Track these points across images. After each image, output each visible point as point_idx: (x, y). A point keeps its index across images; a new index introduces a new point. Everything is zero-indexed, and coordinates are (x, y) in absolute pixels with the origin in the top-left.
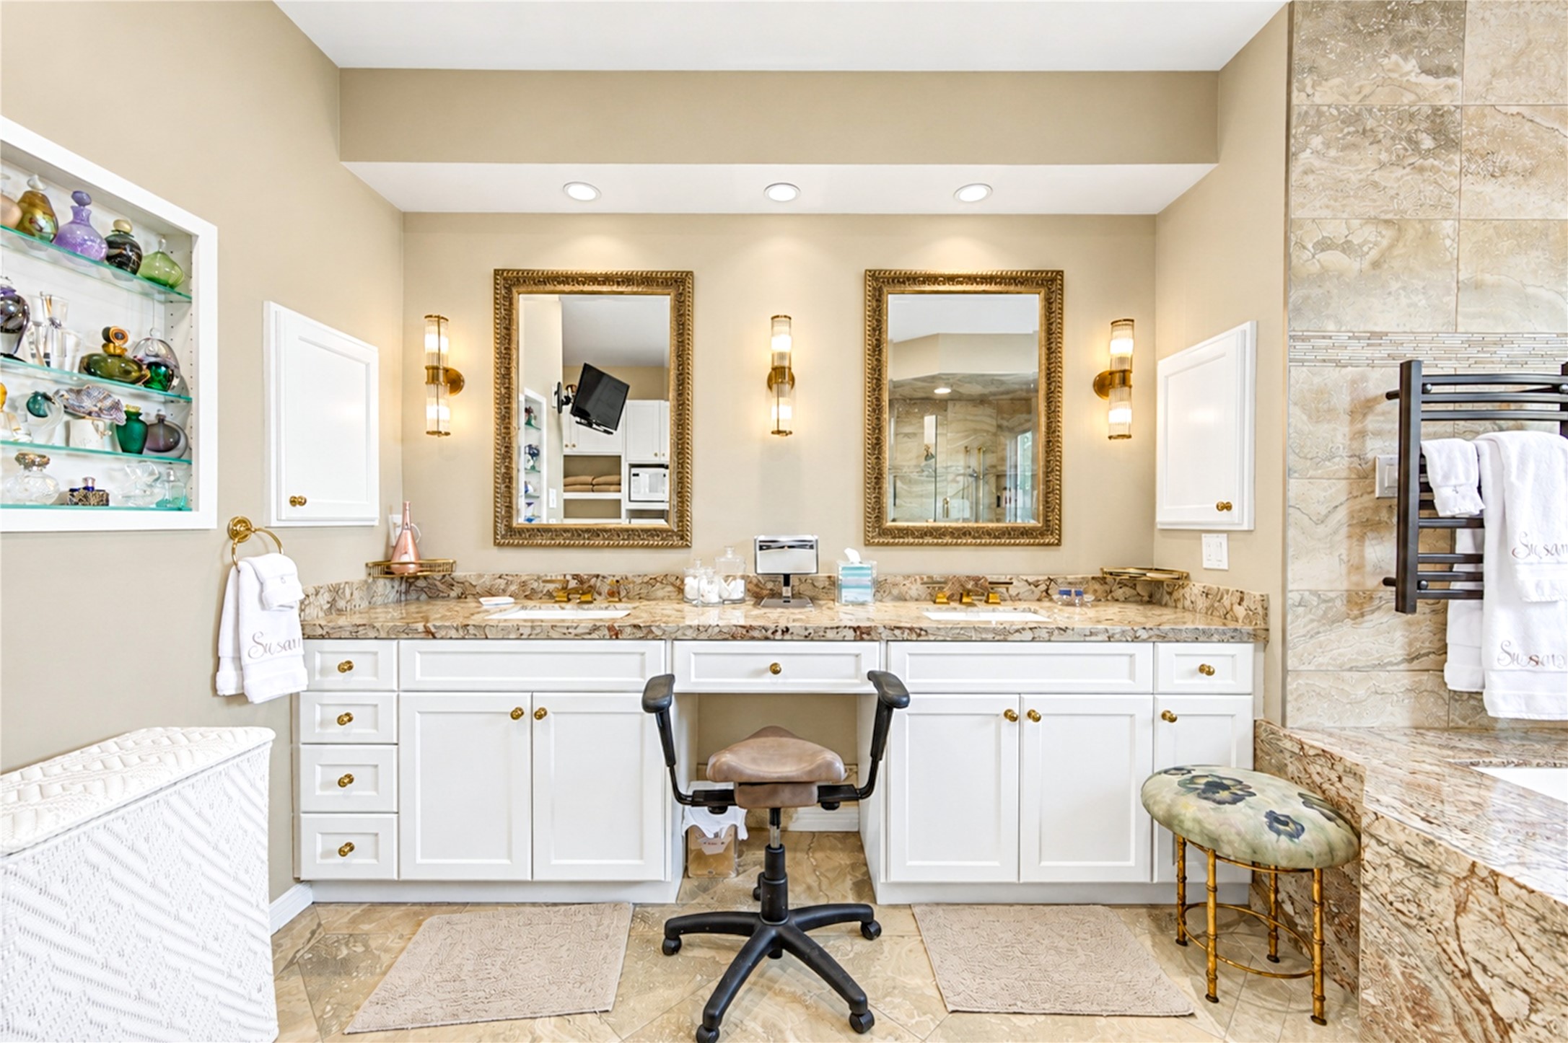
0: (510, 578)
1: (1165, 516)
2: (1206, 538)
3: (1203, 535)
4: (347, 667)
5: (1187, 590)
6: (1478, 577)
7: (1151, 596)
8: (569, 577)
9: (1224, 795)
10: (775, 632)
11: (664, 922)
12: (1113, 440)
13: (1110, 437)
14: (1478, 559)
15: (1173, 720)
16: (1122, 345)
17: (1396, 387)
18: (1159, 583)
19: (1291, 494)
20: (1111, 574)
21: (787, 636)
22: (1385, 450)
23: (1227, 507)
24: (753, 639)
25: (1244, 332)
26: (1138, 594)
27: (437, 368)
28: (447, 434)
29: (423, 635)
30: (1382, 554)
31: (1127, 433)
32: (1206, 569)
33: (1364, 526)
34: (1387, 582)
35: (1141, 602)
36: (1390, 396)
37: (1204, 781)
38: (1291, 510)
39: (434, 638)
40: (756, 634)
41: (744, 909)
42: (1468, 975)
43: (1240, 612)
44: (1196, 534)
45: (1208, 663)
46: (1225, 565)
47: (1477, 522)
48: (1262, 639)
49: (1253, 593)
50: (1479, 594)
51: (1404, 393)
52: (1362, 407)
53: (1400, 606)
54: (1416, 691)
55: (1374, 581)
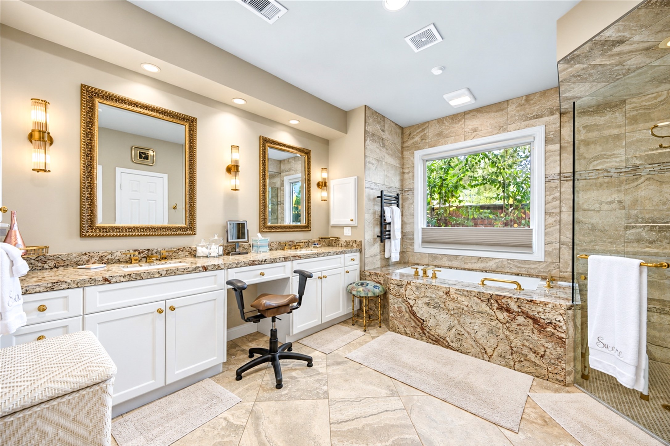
0: (91, 255)
1: (333, 222)
2: (345, 228)
4: (42, 309)
5: (339, 242)
6: (390, 235)
7: (329, 244)
8: (131, 252)
9: (365, 285)
10: (262, 261)
11: (235, 371)
13: (322, 200)
14: (389, 231)
15: (348, 272)
16: (325, 175)
17: (380, 195)
18: (333, 240)
19: (366, 217)
21: (265, 263)
22: (378, 209)
23: (352, 220)
24: (256, 265)
27: (43, 132)
28: (49, 171)
29: (102, 282)
30: (377, 230)
31: (326, 199)
32: (345, 236)
34: (378, 236)
35: (327, 246)
36: (378, 197)
38: (366, 221)
39: (110, 283)
40: (256, 263)
41: (248, 362)
42: (407, 301)
43: (355, 245)
44: (342, 227)
45: (353, 258)
46: (350, 235)
47: (389, 224)
48: (360, 251)
49: (358, 240)
50: (389, 238)
51: (381, 197)
52: (374, 199)
53: (382, 241)
54: (381, 259)
55: (376, 237)
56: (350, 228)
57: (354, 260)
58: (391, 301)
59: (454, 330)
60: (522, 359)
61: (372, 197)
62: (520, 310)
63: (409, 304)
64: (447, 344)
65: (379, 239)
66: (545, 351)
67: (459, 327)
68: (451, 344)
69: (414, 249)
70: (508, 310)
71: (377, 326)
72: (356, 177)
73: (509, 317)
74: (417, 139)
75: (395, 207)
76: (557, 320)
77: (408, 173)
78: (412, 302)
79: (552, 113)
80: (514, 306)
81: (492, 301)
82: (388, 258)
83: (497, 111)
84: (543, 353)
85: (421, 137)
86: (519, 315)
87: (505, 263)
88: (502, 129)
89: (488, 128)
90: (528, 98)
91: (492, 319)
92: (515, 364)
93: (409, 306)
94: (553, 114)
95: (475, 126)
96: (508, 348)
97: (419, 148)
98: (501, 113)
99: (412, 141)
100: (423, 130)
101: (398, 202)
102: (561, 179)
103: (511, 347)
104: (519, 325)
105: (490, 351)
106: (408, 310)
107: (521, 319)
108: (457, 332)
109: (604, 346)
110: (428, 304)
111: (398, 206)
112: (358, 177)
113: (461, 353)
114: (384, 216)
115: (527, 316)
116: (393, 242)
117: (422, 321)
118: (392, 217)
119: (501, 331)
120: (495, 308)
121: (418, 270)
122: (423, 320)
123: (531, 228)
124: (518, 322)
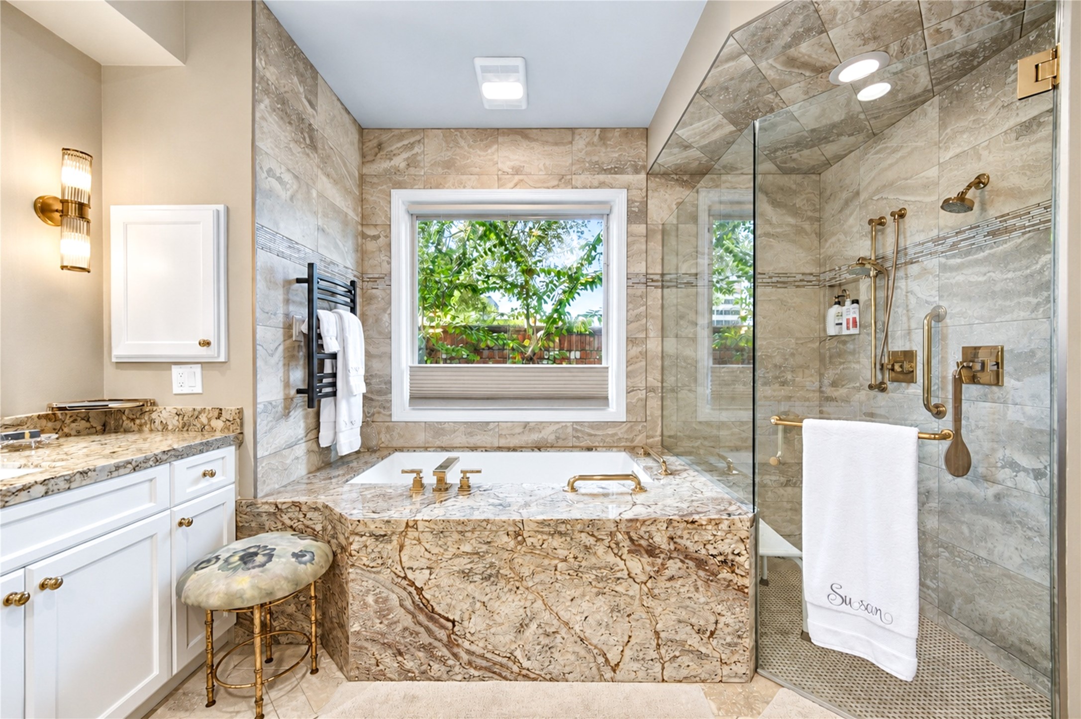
1: (122, 349)
2: (175, 370)
3: (173, 367)
5: (154, 416)
6: (334, 385)
7: (104, 425)
9: (260, 559)
12: (65, 271)
13: (63, 267)
14: (334, 375)
15: (189, 524)
17: (305, 276)
18: (121, 411)
19: (258, 336)
20: (60, 409)
23: (207, 344)
25: (218, 212)
26: (92, 427)
30: (298, 376)
31: (85, 266)
32: (176, 395)
33: (290, 358)
34: (299, 391)
35: (97, 433)
36: (299, 281)
37: (236, 558)
38: (258, 347)
42: (405, 578)
43: (218, 424)
44: (164, 366)
45: (208, 468)
46: (199, 390)
47: (334, 356)
48: (239, 442)
49: (230, 408)
50: (334, 394)
51: (309, 281)
52: (287, 283)
53: (310, 404)
54: (309, 452)
55: (293, 392)
56: (200, 365)
57: (213, 474)
58: (353, 588)
59: (533, 626)
60: (677, 654)
61: (280, 277)
62: (672, 547)
63: (412, 584)
64: (515, 669)
65: (302, 399)
66: (716, 623)
67: (546, 616)
68: (526, 664)
69: (390, 415)
70: (652, 551)
71: (303, 668)
72: (221, 208)
73: (653, 565)
74: (399, 162)
75: (345, 312)
76: (736, 552)
77: (376, 238)
78: (420, 578)
79: (637, 171)
80: (660, 539)
81: (620, 537)
82: (328, 448)
83: (556, 144)
84: (712, 628)
85: (407, 159)
86: (670, 558)
87: (570, 430)
88: (564, 180)
89: (541, 173)
90: (604, 132)
91: (619, 579)
92: (663, 669)
93: (412, 589)
94: (637, 173)
95: (517, 163)
96: (651, 634)
97: (400, 185)
98: (561, 149)
99: (386, 165)
100: (411, 146)
101: (353, 301)
102: (648, 284)
103: (657, 633)
104: (671, 578)
105: (613, 657)
106: (408, 603)
107: (674, 566)
108: (541, 631)
109: (844, 601)
110: (466, 575)
111: (353, 310)
112: (228, 210)
113: (551, 680)
114: (320, 336)
115: (687, 556)
116: (343, 405)
117: (450, 625)
118: (342, 339)
119: (637, 602)
120: (625, 550)
121: (421, 475)
122: (453, 622)
123: (604, 365)
124: (668, 573)
